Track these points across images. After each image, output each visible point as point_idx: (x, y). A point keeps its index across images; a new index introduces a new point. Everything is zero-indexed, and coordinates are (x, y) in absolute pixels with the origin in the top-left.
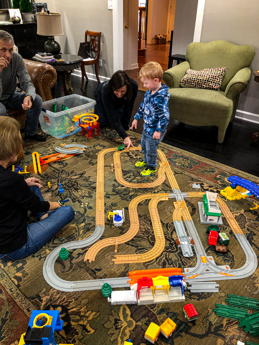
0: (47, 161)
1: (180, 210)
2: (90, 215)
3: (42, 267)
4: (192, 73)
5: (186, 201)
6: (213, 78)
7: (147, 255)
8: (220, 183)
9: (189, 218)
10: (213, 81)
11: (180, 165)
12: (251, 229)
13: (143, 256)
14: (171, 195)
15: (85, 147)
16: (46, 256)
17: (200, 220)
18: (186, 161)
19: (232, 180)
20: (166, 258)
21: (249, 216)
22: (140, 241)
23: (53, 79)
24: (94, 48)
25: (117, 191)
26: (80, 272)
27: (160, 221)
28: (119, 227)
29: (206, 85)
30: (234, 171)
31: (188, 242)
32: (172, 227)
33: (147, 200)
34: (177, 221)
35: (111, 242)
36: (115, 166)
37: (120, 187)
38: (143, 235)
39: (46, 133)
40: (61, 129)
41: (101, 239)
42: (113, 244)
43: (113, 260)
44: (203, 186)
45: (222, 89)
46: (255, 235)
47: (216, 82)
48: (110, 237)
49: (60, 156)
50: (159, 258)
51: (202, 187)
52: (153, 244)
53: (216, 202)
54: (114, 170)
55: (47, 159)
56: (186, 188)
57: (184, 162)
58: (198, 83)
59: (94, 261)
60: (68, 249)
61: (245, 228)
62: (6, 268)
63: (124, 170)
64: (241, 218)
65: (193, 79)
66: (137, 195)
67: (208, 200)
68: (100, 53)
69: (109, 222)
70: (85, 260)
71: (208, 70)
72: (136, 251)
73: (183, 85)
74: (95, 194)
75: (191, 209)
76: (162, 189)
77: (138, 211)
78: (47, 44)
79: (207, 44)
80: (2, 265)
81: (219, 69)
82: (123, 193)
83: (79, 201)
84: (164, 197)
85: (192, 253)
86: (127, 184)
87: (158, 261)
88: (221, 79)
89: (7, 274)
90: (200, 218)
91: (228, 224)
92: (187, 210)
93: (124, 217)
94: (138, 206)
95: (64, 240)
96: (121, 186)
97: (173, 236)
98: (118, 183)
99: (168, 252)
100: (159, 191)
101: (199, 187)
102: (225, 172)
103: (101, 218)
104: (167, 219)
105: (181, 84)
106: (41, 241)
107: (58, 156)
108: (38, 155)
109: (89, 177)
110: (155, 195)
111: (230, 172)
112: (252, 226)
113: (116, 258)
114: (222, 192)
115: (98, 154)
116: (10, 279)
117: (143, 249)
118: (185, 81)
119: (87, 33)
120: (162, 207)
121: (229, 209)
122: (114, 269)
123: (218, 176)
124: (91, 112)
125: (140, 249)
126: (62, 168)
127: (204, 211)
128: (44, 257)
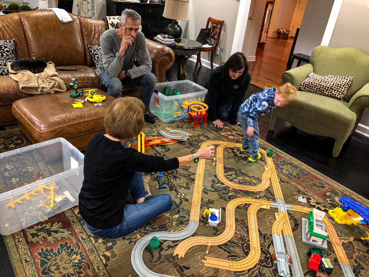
0: (151, 143)
1: (281, 223)
2: (185, 208)
3: (131, 252)
4: (315, 77)
5: (289, 214)
6: (338, 86)
7: (240, 264)
8: (329, 202)
9: (290, 234)
10: (337, 90)
11: (287, 173)
12: (360, 261)
13: (234, 264)
14: (274, 205)
15: (189, 134)
16: (136, 241)
17: (301, 239)
18: (294, 170)
19: (344, 201)
20: (259, 272)
21: (359, 246)
22: (233, 247)
23: (170, 62)
24: (214, 35)
25: (216, 188)
26: (167, 265)
27: (257, 230)
28: (213, 227)
29: (328, 92)
30: (348, 191)
31: (286, 260)
32: (270, 240)
33: (247, 204)
34: (276, 234)
35: (203, 241)
36: (217, 161)
37: (219, 184)
38: (237, 241)
39: (153, 114)
40: (168, 112)
41: (193, 235)
42: (205, 244)
43: (203, 261)
44: (310, 201)
45: (346, 99)
46: (363, 269)
47: (340, 90)
48: (203, 235)
49: (165, 140)
50: (252, 270)
51: (308, 202)
52: (247, 254)
53: (323, 222)
54: (216, 165)
55: (150, 141)
56: (290, 200)
57: (292, 170)
58: (319, 89)
59: (183, 257)
60: (159, 239)
61: (352, 258)
62: (96, 244)
63: (226, 166)
64: (349, 246)
65: (315, 84)
66: (236, 196)
67: (315, 218)
68: (219, 41)
69: (204, 219)
70: (175, 254)
71: (333, 77)
72: (228, 257)
73: (303, 88)
74: (193, 187)
75: (294, 224)
76: (264, 195)
77: (235, 214)
78: (170, 26)
79: (337, 49)
80: (93, 240)
81: (346, 78)
82: (222, 192)
83: (176, 190)
84: (266, 205)
85: (289, 273)
86: (227, 183)
87: (250, 273)
88: (346, 89)
89: (97, 251)
90: (301, 236)
91: (334, 250)
92: (289, 224)
93: (220, 218)
94: (236, 208)
95: (155, 228)
96: (221, 184)
97: (270, 249)
98: (218, 180)
99: (262, 266)
100: (261, 197)
101: (304, 201)
102: (337, 190)
103: (196, 213)
104: (266, 229)
105: (301, 87)
106: (135, 225)
107: (162, 139)
108: (143, 135)
109: (189, 167)
110: (256, 200)
111: (342, 191)
112: (361, 258)
113: (206, 260)
114: (330, 211)
115: (201, 144)
116: (99, 256)
117: (236, 256)
118: (306, 84)
119: (210, 20)
120: (262, 215)
121: (336, 233)
122: (203, 271)
123: (328, 194)
124: (201, 100)
125: (232, 256)
126: (164, 152)
127: (307, 229)
128: (134, 241)
